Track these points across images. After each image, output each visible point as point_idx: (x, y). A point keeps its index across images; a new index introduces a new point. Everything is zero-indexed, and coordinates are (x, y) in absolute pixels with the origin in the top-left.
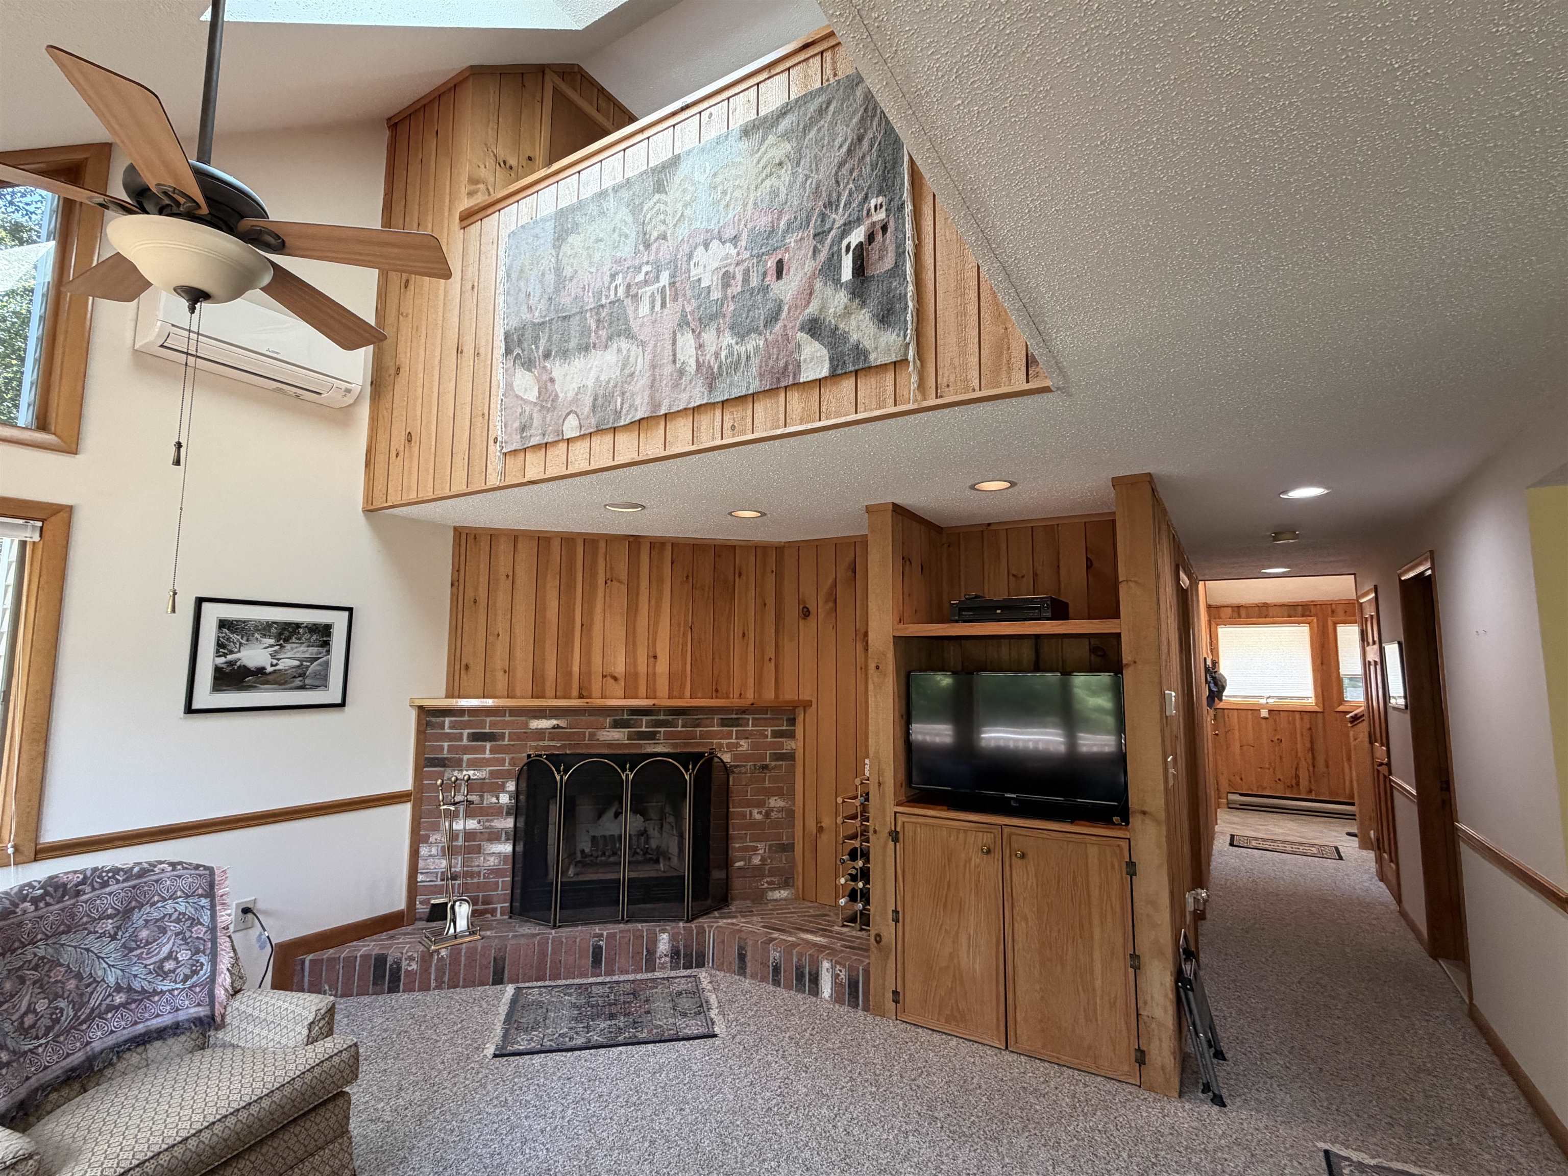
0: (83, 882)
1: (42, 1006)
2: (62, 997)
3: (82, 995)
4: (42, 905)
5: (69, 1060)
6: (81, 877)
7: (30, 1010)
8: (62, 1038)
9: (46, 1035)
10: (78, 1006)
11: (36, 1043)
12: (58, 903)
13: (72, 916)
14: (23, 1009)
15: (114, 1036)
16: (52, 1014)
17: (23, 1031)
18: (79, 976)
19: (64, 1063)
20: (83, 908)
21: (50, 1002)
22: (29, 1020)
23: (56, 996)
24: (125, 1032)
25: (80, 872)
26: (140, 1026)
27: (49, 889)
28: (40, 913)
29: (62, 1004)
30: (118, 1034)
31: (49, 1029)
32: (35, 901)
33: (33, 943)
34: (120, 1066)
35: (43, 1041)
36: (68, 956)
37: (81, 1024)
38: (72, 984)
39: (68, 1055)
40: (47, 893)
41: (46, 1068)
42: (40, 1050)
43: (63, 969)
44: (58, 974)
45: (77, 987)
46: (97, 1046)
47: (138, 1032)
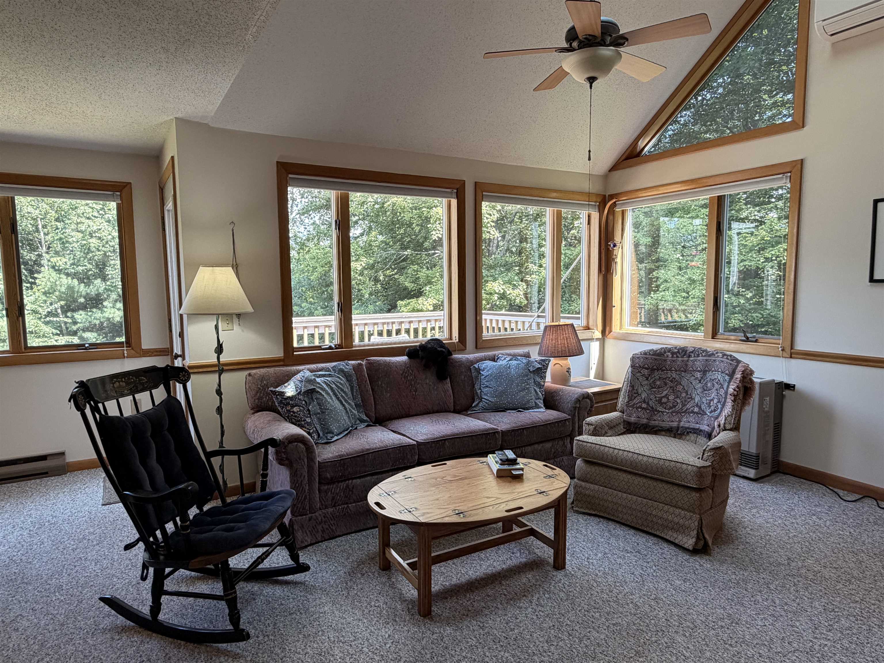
0: (692, 352)
1: (671, 397)
2: (679, 398)
3: (685, 401)
4: (675, 356)
5: (672, 423)
6: (693, 349)
7: (666, 396)
8: (674, 414)
9: (669, 409)
10: (684, 405)
11: (664, 410)
12: (681, 357)
13: (687, 365)
14: (663, 395)
15: (689, 424)
16: (673, 403)
17: (660, 402)
18: (687, 392)
19: (670, 423)
20: (690, 363)
21: (675, 398)
22: (664, 400)
23: (677, 397)
24: (693, 424)
25: (693, 347)
26: (698, 425)
27: (680, 351)
28: (673, 359)
29: (679, 401)
30: (691, 424)
31: (671, 408)
32: (673, 353)
33: (671, 370)
34: (688, 438)
35: (667, 411)
36: (684, 382)
37: (682, 413)
38: (684, 395)
39: (673, 421)
40: (678, 352)
41: (663, 421)
42: (665, 414)
43: (681, 387)
44: (680, 388)
45: (685, 397)
46: (682, 424)
47: (695, 427)
